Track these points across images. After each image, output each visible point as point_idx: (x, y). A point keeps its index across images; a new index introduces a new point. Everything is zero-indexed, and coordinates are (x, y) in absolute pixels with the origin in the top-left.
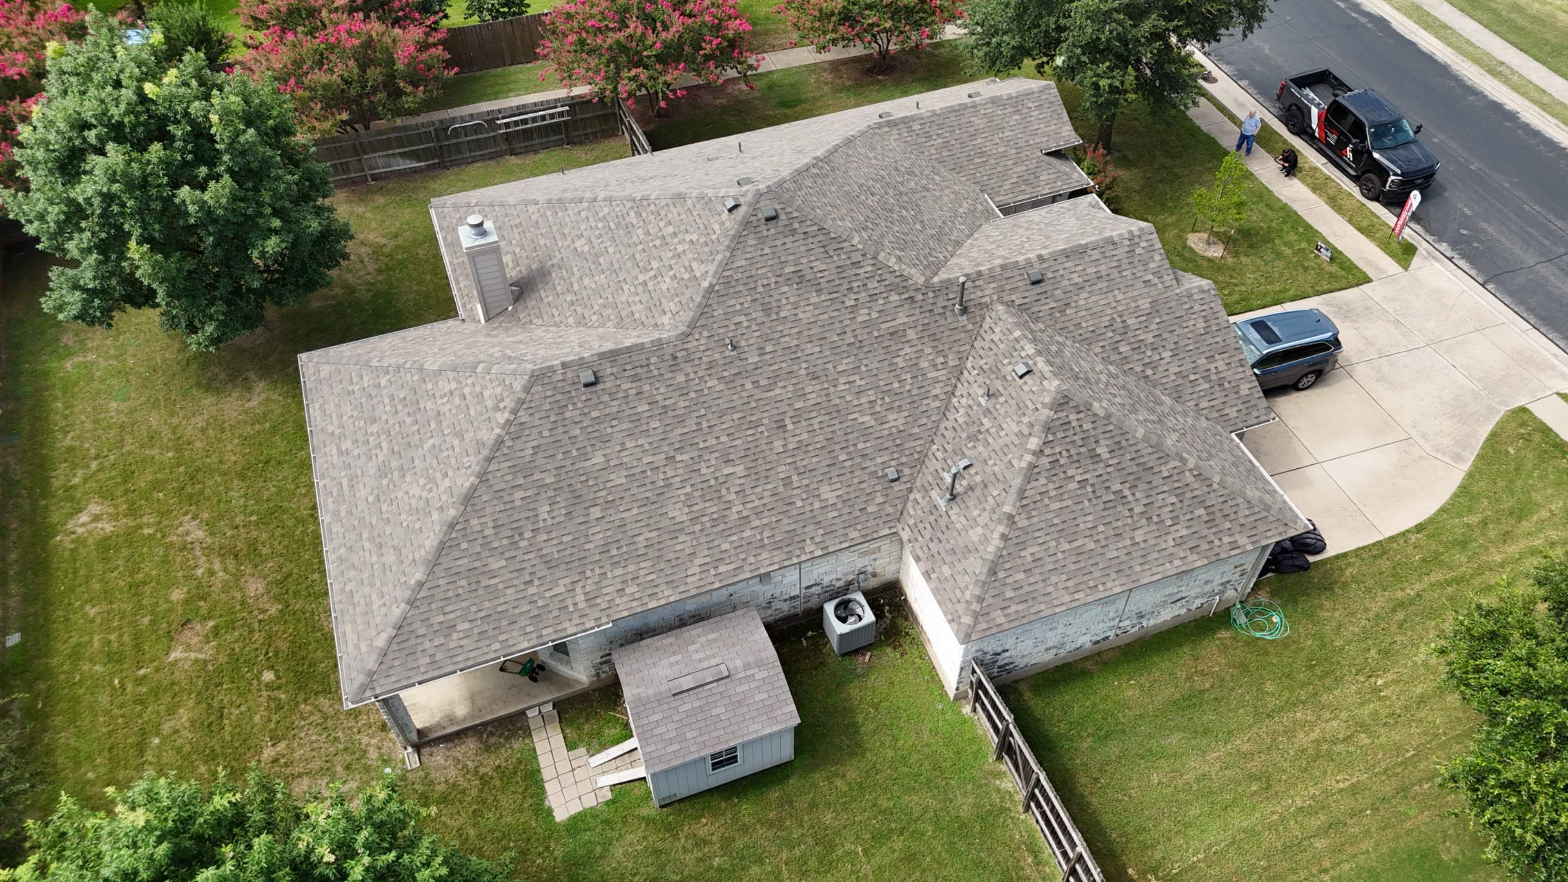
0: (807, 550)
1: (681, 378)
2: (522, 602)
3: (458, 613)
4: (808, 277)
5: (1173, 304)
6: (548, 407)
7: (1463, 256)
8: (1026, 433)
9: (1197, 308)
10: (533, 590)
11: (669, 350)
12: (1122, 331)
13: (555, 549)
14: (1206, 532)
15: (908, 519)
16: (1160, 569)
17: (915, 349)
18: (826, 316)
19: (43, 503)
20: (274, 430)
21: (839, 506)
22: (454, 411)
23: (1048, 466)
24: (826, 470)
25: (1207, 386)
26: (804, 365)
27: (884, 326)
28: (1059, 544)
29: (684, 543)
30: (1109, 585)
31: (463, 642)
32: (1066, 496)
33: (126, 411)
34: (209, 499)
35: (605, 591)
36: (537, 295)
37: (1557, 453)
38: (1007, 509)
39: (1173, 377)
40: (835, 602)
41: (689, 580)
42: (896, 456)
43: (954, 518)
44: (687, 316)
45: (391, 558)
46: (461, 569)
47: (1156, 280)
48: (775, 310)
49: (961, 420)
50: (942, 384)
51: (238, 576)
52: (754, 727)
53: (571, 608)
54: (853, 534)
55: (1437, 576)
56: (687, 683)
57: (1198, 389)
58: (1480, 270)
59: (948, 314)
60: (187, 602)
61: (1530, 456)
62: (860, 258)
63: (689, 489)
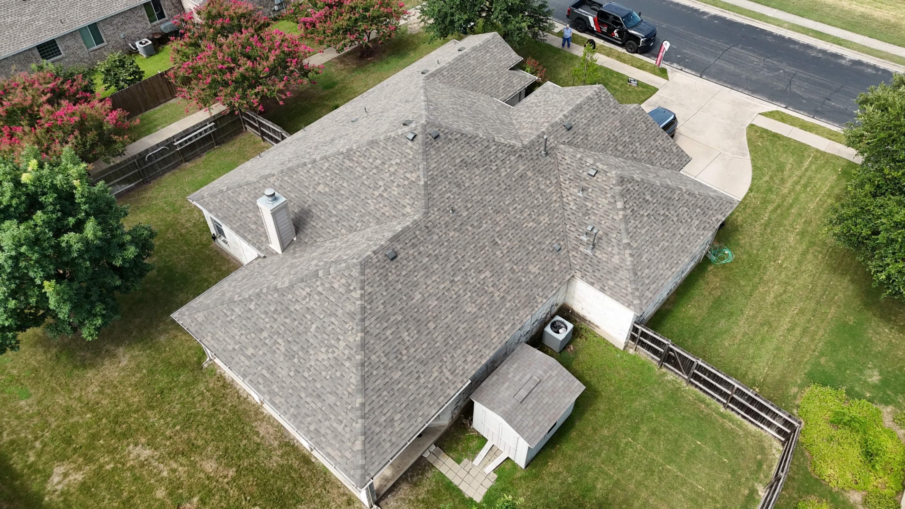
0: (539, 301)
1: (436, 237)
2: (420, 390)
3: (391, 411)
4: (469, 161)
5: (628, 120)
6: (378, 279)
7: (686, 67)
8: (613, 201)
9: (639, 118)
10: (422, 381)
11: (422, 225)
12: (615, 140)
13: (422, 354)
14: (705, 219)
15: (575, 266)
16: (697, 243)
17: (534, 181)
18: (487, 179)
19: (18, 482)
20: (151, 372)
21: (542, 273)
22: (318, 304)
23: (631, 213)
24: (527, 257)
25: (660, 154)
26: (490, 208)
27: (515, 174)
28: (654, 249)
29: (482, 323)
30: (682, 259)
31: (402, 425)
32: (645, 225)
33: (35, 403)
34: (138, 430)
35: (457, 365)
36: (309, 225)
37: (777, 139)
38: (625, 241)
39: (645, 154)
40: (549, 326)
41: (494, 341)
42: (553, 237)
43: (599, 256)
44: (420, 203)
45: (331, 399)
46: (380, 386)
47: (616, 111)
48: (462, 184)
49: (574, 208)
50: (555, 194)
51: (193, 464)
52: (567, 400)
53: (446, 382)
54: (555, 285)
55: (770, 208)
56: (523, 393)
57: (657, 156)
58: (696, 71)
59: (540, 157)
60: (170, 494)
61: (768, 143)
62: (488, 143)
63: (469, 294)
